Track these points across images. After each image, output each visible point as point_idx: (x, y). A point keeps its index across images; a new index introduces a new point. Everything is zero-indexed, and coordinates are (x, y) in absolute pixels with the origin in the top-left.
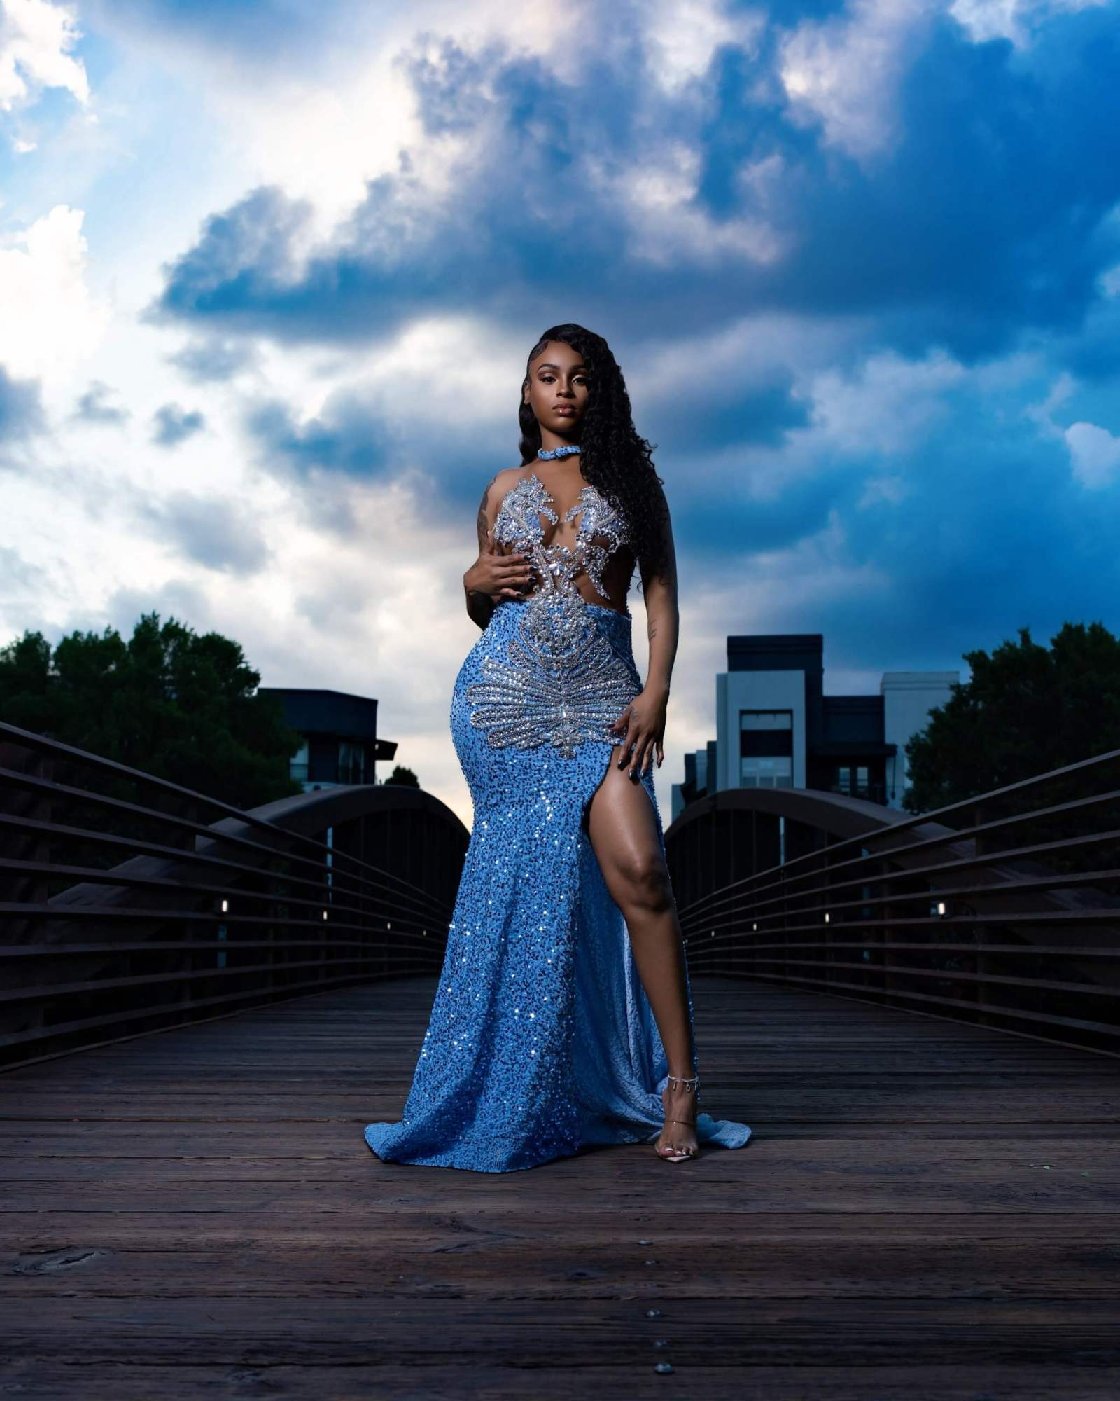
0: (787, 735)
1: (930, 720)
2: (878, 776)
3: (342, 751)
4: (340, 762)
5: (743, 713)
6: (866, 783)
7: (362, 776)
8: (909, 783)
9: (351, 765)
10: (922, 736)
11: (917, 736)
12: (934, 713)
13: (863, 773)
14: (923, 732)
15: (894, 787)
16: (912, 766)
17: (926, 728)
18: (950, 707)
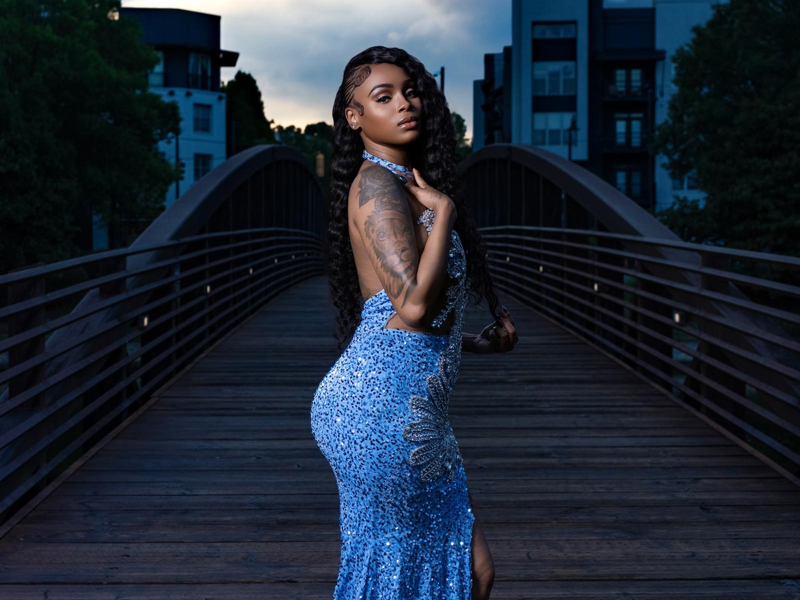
0: (573, 42)
1: (694, 36)
2: (649, 77)
3: (192, 60)
4: (190, 71)
5: (535, 24)
6: (639, 84)
7: (209, 82)
8: (675, 89)
9: (200, 72)
10: (686, 48)
11: (682, 49)
12: (697, 30)
13: (636, 75)
14: (687, 45)
15: (662, 86)
16: (678, 74)
17: (689, 42)
18: (711, 24)
